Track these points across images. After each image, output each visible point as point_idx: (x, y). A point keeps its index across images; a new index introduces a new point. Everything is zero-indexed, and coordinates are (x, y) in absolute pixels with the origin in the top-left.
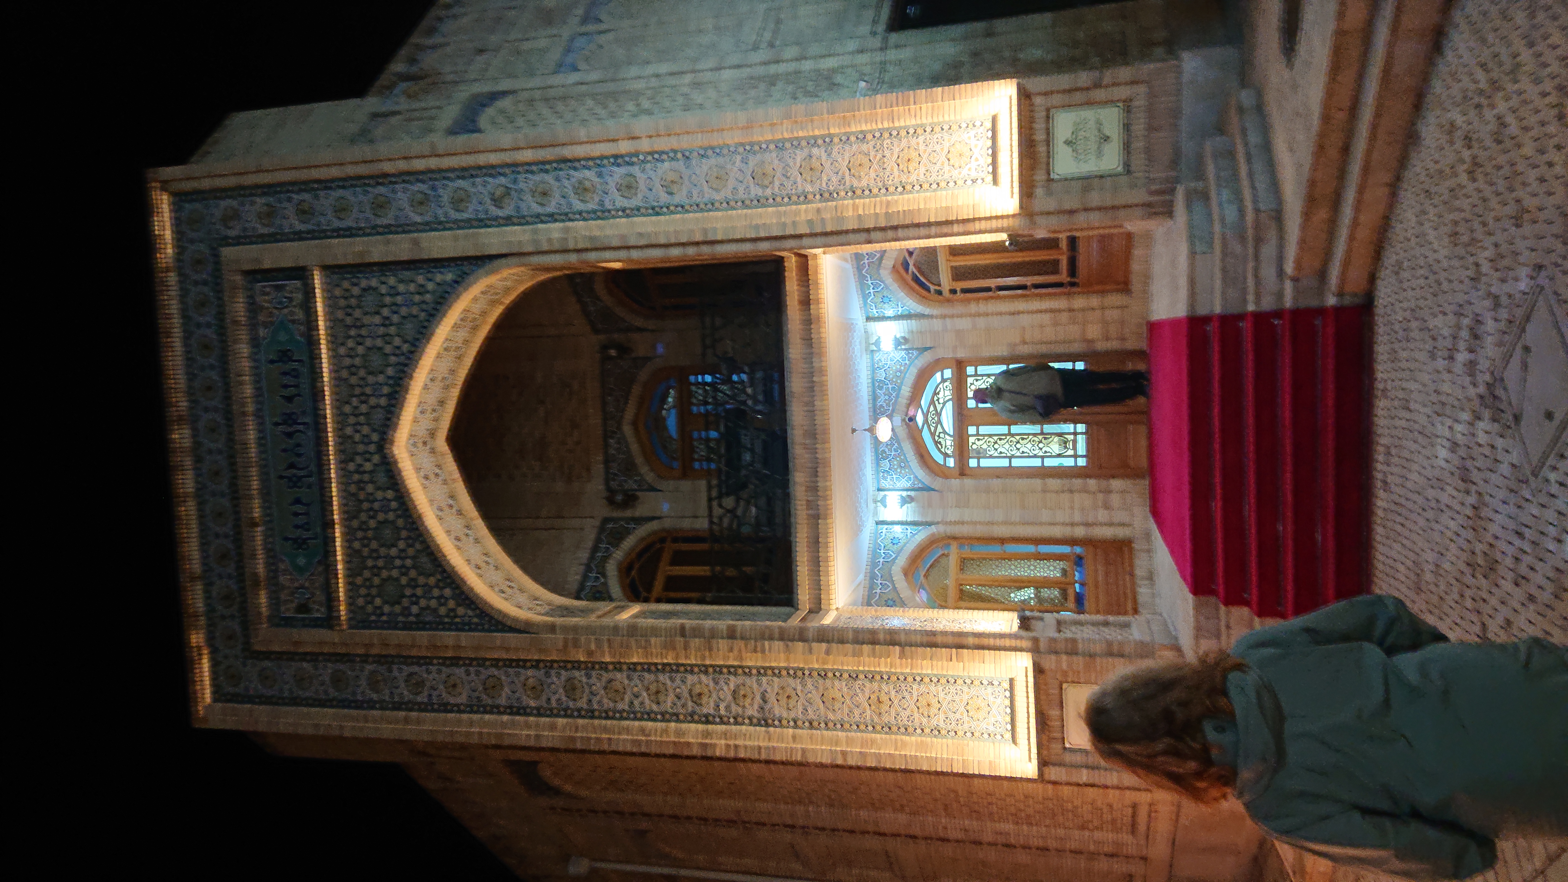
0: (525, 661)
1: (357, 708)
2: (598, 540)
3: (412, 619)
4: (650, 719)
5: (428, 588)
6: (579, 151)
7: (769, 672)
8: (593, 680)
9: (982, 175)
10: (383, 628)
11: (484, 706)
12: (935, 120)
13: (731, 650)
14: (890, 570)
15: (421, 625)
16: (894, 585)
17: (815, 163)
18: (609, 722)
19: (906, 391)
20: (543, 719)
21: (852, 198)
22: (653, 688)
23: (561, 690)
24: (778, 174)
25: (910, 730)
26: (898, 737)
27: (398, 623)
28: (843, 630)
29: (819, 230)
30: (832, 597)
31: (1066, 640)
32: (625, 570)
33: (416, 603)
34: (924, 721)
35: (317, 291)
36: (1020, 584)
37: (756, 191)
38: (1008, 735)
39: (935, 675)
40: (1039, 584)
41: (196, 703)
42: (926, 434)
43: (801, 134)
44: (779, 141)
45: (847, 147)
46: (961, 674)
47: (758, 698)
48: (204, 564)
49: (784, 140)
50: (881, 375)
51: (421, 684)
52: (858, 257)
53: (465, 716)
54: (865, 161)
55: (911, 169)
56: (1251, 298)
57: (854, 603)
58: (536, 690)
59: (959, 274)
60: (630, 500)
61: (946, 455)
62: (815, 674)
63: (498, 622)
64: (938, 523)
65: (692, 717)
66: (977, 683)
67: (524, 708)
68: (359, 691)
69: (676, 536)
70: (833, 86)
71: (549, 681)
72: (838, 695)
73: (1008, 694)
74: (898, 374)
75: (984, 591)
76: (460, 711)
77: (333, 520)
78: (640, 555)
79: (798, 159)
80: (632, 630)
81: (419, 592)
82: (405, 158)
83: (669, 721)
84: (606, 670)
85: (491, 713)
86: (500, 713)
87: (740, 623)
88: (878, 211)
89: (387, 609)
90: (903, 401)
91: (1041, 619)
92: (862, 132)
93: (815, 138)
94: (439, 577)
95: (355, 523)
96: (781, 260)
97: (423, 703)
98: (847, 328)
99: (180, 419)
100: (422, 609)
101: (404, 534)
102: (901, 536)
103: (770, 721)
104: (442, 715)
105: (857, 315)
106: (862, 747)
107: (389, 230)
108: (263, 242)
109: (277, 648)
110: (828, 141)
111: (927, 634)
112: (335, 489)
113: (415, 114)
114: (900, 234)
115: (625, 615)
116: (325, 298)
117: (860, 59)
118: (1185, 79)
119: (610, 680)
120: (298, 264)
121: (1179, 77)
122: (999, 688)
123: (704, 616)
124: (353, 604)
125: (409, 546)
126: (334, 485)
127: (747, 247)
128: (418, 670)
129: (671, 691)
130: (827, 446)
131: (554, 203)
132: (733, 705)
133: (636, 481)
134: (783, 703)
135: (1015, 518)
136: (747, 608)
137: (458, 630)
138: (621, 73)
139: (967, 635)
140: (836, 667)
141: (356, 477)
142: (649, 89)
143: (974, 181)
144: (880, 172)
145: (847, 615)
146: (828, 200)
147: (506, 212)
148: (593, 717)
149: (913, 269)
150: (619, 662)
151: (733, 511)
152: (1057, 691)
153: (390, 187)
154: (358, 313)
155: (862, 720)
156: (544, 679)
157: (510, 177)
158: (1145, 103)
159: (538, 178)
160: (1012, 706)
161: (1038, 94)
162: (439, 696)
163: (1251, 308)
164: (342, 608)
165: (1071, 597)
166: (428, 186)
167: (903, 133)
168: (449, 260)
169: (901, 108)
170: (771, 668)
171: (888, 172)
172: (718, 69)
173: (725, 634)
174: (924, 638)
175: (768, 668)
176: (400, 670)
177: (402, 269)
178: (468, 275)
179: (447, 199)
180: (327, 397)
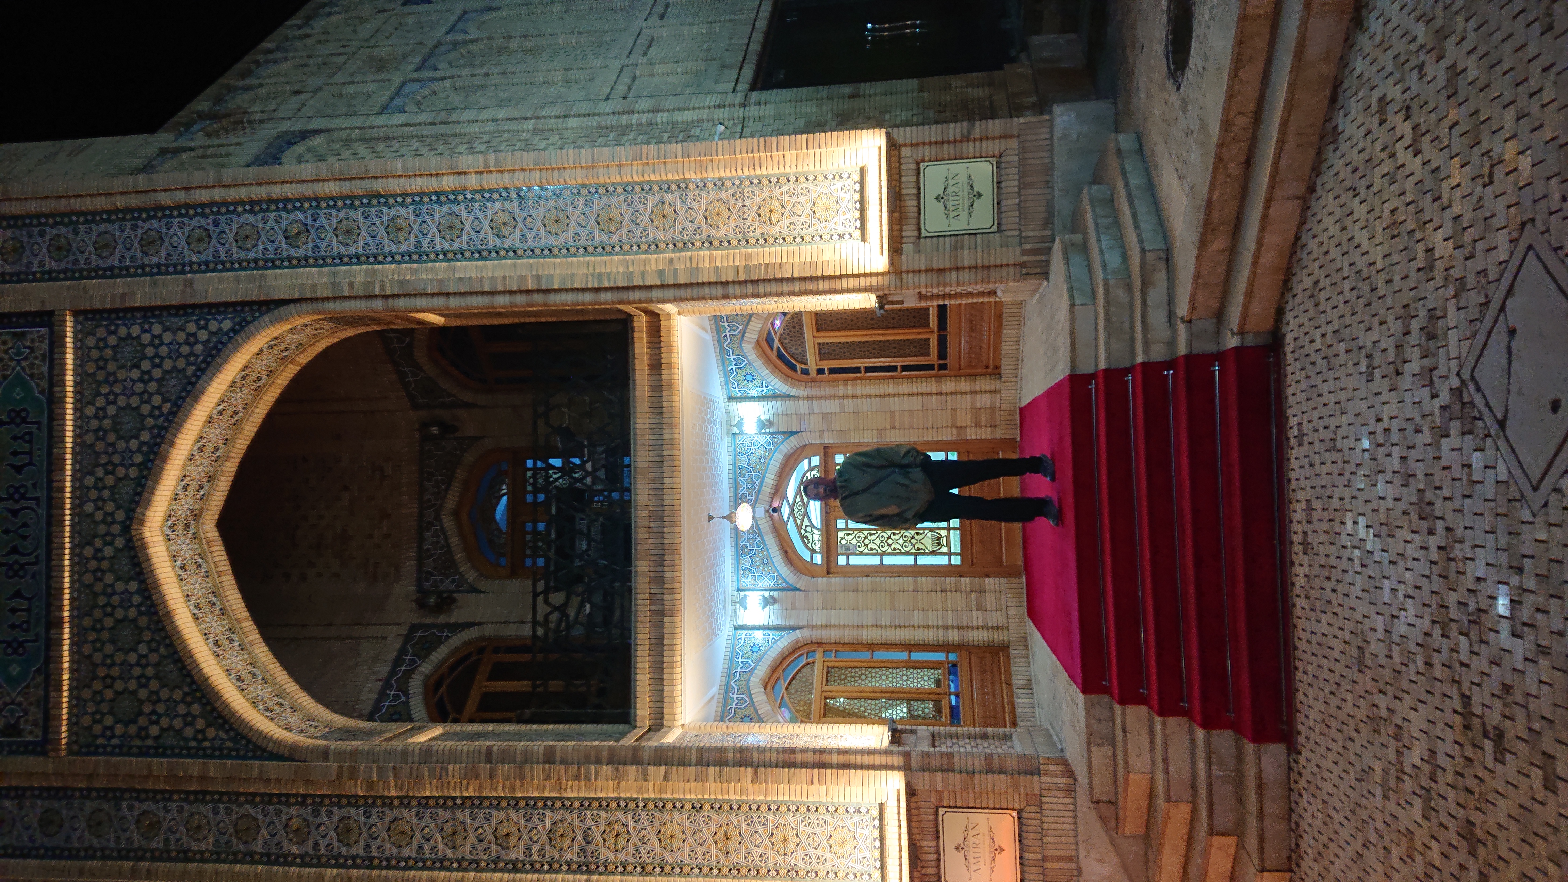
0: (288, 796)
1: (70, 857)
2: (403, 651)
3: (149, 742)
4: (442, 868)
5: (171, 704)
6: (394, 185)
7: (595, 804)
8: (374, 819)
9: (850, 230)
10: (112, 754)
11: (235, 854)
12: (800, 169)
13: (548, 777)
14: (748, 681)
15: (159, 750)
16: (751, 699)
17: (668, 210)
18: (391, 873)
19: (770, 479)
20: (308, 870)
21: (708, 249)
22: (449, 829)
23: (333, 833)
24: (626, 221)
25: (763, 871)
27: (131, 747)
28: (686, 749)
29: (671, 282)
30: (678, 711)
31: (942, 754)
32: (432, 686)
33: (156, 722)
34: (780, 860)
35: (68, 340)
36: (891, 696)
37: (601, 238)
38: (877, 874)
39: (793, 803)
40: (909, 697)
42: (791, 527)
43: (653, 178)
44: (628, 184)
45: (704, 194)
46: (823, 800)
47: (580, 837)
49: (634, 184)
50: (743, 461)
51: (155, 825)
52: (717, 320)
53: (210, 866)
54: (723, 208)
55: (774, 221)
56: (1139, 348)
57: (706, 720)
58: (300, 835)
59: (824, 352)
60: (446, 603)
61: (813, 551)
62: (651, 805)
63: (257, 747)
64: (803, 628)
65: (495, 865)
66: (841, 810)
67: (285, 856)
68: (75, 835)
69: (498, 645)
70: (688, 138)
71: (318, 821)
72: (678, 831)
73: (877, 823)
74: (763, 460)
75: (851, 705)
76: (203, 860)
77: (62, 617)
78: (452, 668)
79: (650, 205)
80: (427, 753)
81: (161, 708)
82: (186, 189)
83: (465, 870)
84: (391, 806)
85: (242, 862)
86: (253, 862)
87: (561, 744)
88: (737, 263)
89: (119, 729)
90: (767, 490)
91: (913, 732)
92: (720, 179)
93: (668, 183)
94: (186, 689)
95: (87, 622)
96: (627, 321)
97: (157, 849)
98: (705, 403)
100: (163, 730)
101: (147, 636)
102: (761, 642)
103: (593, 867)
104: (180, 866)
105: (718, 394)
107: (159, 269)
108: (5, 282)
110: (682, 186)
111: (784, 751)
112: (67, 580)
113: (210, 151)
114: (761, 289)
115: (422, 738)
116: (76, 349)
117: (719, 114)
118: (1058, 133)
119: (395, 820)
120: (48, 307)
121: (1052, 133)
122: (868, 817)
123: (519, 737)
124: (77, 723)
125: (151, 650)
126: (67, 574)
127: (588, 297)
128: (153, 807)
129: (470, 831)
130: (676, 530)
131: (361, 243)
132: (548, 847)
133: (453, 581)
134: (610, 843)
135: (885, 620)
136: (573, 726)
137: (206, 756)
138: (454, 117)
139: (830, 751)
140: (676, 796)
141: (93, 564)
142: (485, 133)
143: (841, 236)
144: (740, 222)
145: (694, 733)
146: (681, 250)
147: (301, 252)
148: (371, 867)
149: (777, 344)
150: (407, 797)
151: (562, 609)
152: (932, 817)
153: (164, 222)
154: (111, 367)
155: (706, 862)
156: (311, 819)
157: (309, 212)
158: (1016, 158)
159: (342, 214)
160: (882, 838)
161: (905, 145)
162: (178, 840)
163: (1140, 359)
164: (64, 729)
165: (946, 711)
166: (210, 221)
167: (765, 182)
168: (227, 305)
169: (763, 155)
170: (597, 799)
171: (748, 223)
172: (565, 117)
173: (541, 758)
174: (781, 756)
175: (593, 799)
176: (131, 808)
177: (170, 315)
178: (248, 323)
179: (231, 236)
180: (69, 467)
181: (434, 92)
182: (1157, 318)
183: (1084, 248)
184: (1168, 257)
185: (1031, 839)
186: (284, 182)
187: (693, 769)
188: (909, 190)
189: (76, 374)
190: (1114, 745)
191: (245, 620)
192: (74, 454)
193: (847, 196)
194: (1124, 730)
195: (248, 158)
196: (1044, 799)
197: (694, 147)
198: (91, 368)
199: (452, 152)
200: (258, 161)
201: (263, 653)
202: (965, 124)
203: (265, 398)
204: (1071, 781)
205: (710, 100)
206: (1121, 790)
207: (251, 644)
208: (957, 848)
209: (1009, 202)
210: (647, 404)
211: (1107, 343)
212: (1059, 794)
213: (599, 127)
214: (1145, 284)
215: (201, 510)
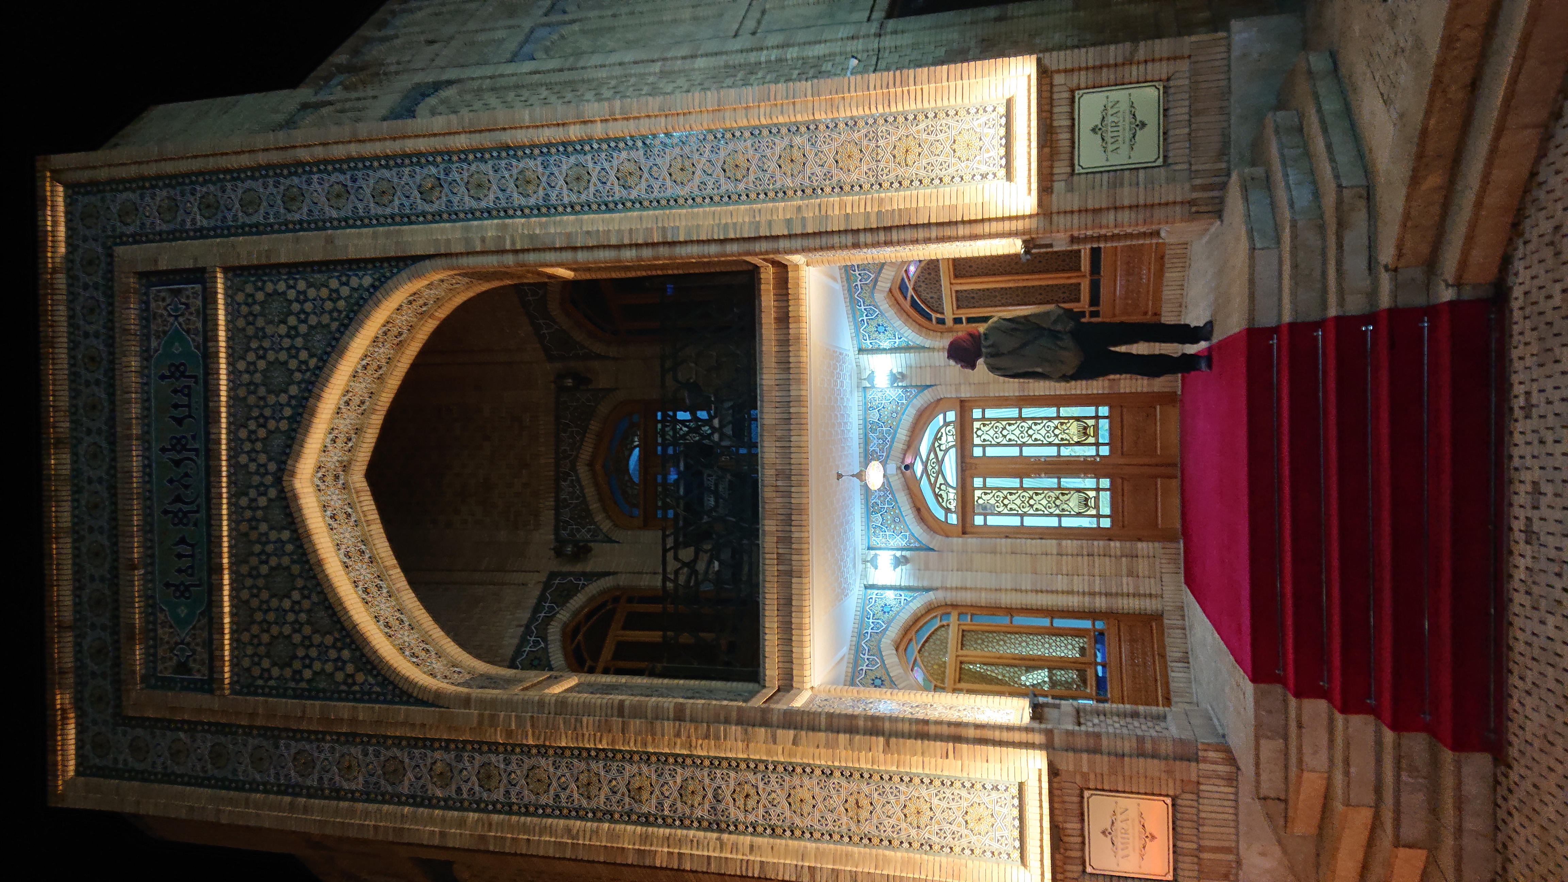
0: (433, 740)
1: (237, 789)
2: (542, 598)
3: (304, 685)
4: (578, 817)
5: (323, 649)
6: (522, 137)
7: (725, 764)
8: (513, 766)
9: (995, 170)
10: (269, 695)
11: (383, 794)
12: (939, 104)
13: (678, 734)
14: (880, 641)
15: (313, 693)
16: (883, 661)
17: (797, 154)
18: (529, 819)
19: (902, 434)
20: (451, 813)
21: (839, 195)
22: (584, 778)
23: (474, 778)
24: (753, 168)
25: (896, 843)
26: (880, 851)
27: (286, 689)
28: (816, 714)
29: (799, 232)
30: (807, 673)
31: (1087, 733)
32: (570, 634)
33: (310, 667)
34: (913, 832)
35: (220, 296)
36: (1032, 664)
37: (727, 186)
38: (1016, 855)
39: (927, 775)
40: (1052, 665)
41: (56, 777)
42: (924, 485)
43: (781, 120)
44: (755, 128)
45: (835, 135)
46: (959, 774)
47: (710, 795)
48: (76, 612)
49: (760, 128)
50: (874, 416)
51: (310, 764)
52: (848, 270)
53: (360, 806)
54: (855, 151)
55: (909, 161)
56: (1332, 299)
57: (835, 682)
58: (444, 779)
59: (963, 300)
60: (582, 552)
61: (948, 510)
62: (780, 768)
63: (403, 692)
64: (937, 589)
65: (628, 817)
66: (978, 786)
67: (430, 799)
68: (241, 769)
69: (632, 595)
70: (820, 74)
71: (461, 766)
72: (807, 796)
73: (1016, 802)
74: (894, 415)
75: (991, 671)
76: (353, 799)
77: (221, 564)
78: (589, 616)
79: (778, 149)
80: (562, 705)
81: (313, 653)
82: (324, 145)
83: (600, 820)
84: (529, 754)
85: (390, 803)
86: (400, 803)
87: (691, 701)
88: (869, 209)
89: (275, 672)
90: (899, 446)
91: (1058, 707)
92: (852, 118)
93: (797, 125)
94: (337, 635)
95: (244, 569)
96: (755, 270)
97: (312, 787)
98: (834, 357)
99: (58, 442)
100: (315, 673)
101: (300, 583)
102: (893, 603)
103: (724, 826)
104: (333, 803)
105: (848, 345)
106: (834, 863)
107: (301, 226)
108: (162, 240)
109: (150, 714)
110: (812, 127)
111: (918, 721)
112: (225, 528)
113: (348, 105)
114: (895, 236)
115: (557, 689)
116: (227, 305)
117: (851, 46)
118: (1236, 53)
119: (533, 768)
120: (200, 264)
121: (1229, 51)
122: (1006, 795)
123: (651, 692)
124: (237, 665)
125: (304, 597)
126: (225, 523)
127: (713, 249)
128: (308, 747)
129: (605, 783)
130: (804, 489)
131: (492, 197)
132: (679, 804)
133: (589, 531)
134: (740, 802)
135: (1026, 584)
136: (703, 682)
137: (355, 700)
138: (581, 64)
139: (967, 725)
140: (806, 761)
141: (248, 514)
142: (612, 78)
143: (984, 176)
144: (873, 165)
145: (824, 696)
146: (810, 197)
147: (435, 207)
148: (510, 813)
149: (911, 292)
150: (544, 746)
151: (691, 565)
152: (1076, 799)
153: (304, 178)
154: (260, 322)
155: (836, 829)
156: (454, 764)
157: (442, 166)
158: (1187, 82)
159: (473, 167)
160: (1021, 818)
161: (1058, 71)
162: (331, 780)
163: (1332, 312)
164: (227, 669)
165: (1092, 682)
166: (348, 177)
167: (901, 119)
168: (366, 261)
169: (899, 90)
170: (727, 759)
171: (882, 165)
172: (692, 57)
173: (672, 715)
174: (914, 727)
175: (723, 758)
176: (288, 747)
177: (313, 271)
178: (388, 278)
179: (368, 191)
180: (224, 420)
181: (563, 37)
182: (1356, 264)
183: (1268, 183)
184: (1369, 194)
185: (1187, 829)
186: (416, 136)
187: (822, 735)
188: (1061, 121)
189: (228, 330)
190: (1286, 738)
191: (394, 567)
192: (229, 407)
193: (992, 131)
194: (1300, 726)
195: (383, 112)
196: (1202, 787)
197: (824, 84)
198: (241, 323)
199: (580, 98)
200: (394, 115)
201: (409, 598)
202: (1128, 45)
203: (407, 352)
204: (1233, 769)
205: (843, 32)
206: (1292, 788)
207: (398, 590)
208: (1104, 832)
209: (1178, 131)
210: (774, 360)
211: (1294, 294)
212: (1217, 781)
213: (727, 66)
214: (1341, 225)
215: (349, 462)
